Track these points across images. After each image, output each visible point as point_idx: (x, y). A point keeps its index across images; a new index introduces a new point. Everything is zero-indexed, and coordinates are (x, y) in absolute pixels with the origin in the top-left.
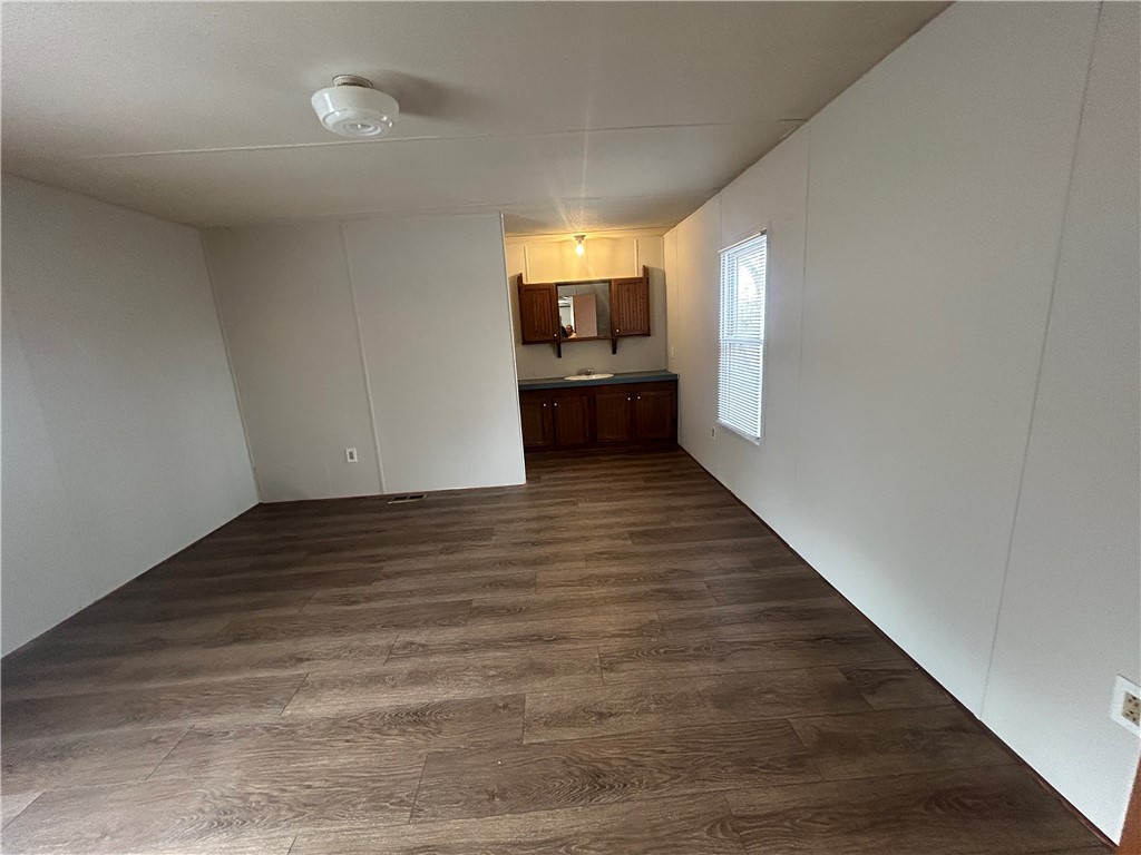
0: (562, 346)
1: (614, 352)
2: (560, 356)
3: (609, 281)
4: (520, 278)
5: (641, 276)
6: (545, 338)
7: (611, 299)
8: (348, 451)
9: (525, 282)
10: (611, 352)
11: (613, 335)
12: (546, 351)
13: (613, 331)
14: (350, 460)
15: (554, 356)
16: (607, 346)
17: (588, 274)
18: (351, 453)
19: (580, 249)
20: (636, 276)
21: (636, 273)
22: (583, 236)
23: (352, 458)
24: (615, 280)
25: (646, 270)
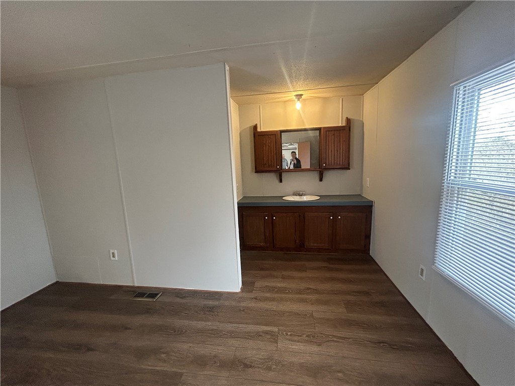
0: (284, 175)
1: (321, 180)
2: (281, 181)
3: (319, 129)
4: (255, 127)
5: (344, 125)
6: (272, 169)
7: (320, 142)
8: (112, 251)
9: (259, 130)
10: (318, 180)
11: (321, 169)
12: (271, 178)
13: (320, 165)
14: (112, 259)
15: (277, 181)
16: (316, 175)
17: (304, 124)
18: (113, 253)
19: (298, 105)
20: (340, 125)
21: (340, 123)
22: (301, 95)
23: (114, 257)
24: (324, 128)
25: (348, 121)
